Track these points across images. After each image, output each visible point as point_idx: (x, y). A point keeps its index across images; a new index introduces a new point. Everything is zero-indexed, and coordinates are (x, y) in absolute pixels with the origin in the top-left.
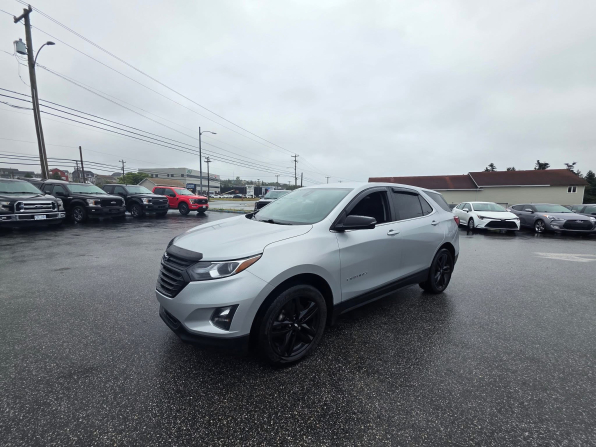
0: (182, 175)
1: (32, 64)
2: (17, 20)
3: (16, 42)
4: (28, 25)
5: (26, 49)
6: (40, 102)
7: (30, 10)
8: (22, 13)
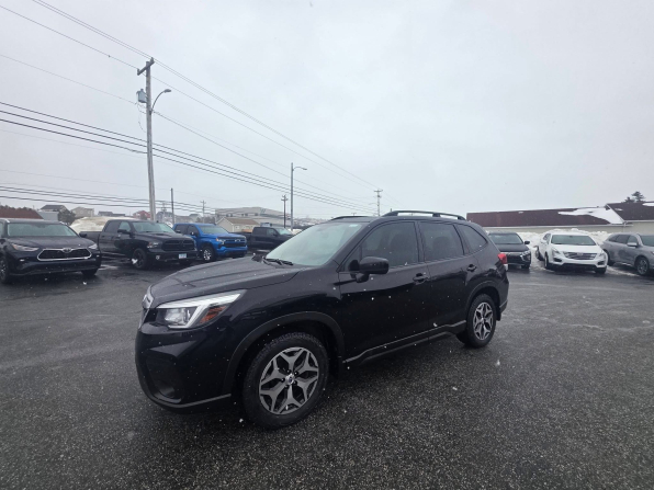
0: (256, 215)
1: (150, 112)
2: (139, 73)
3: (138, 93)
4: (148, 75)
5: (145, 97)
6: (153, 146)
7: (152, 62)
8: (145, 65)
